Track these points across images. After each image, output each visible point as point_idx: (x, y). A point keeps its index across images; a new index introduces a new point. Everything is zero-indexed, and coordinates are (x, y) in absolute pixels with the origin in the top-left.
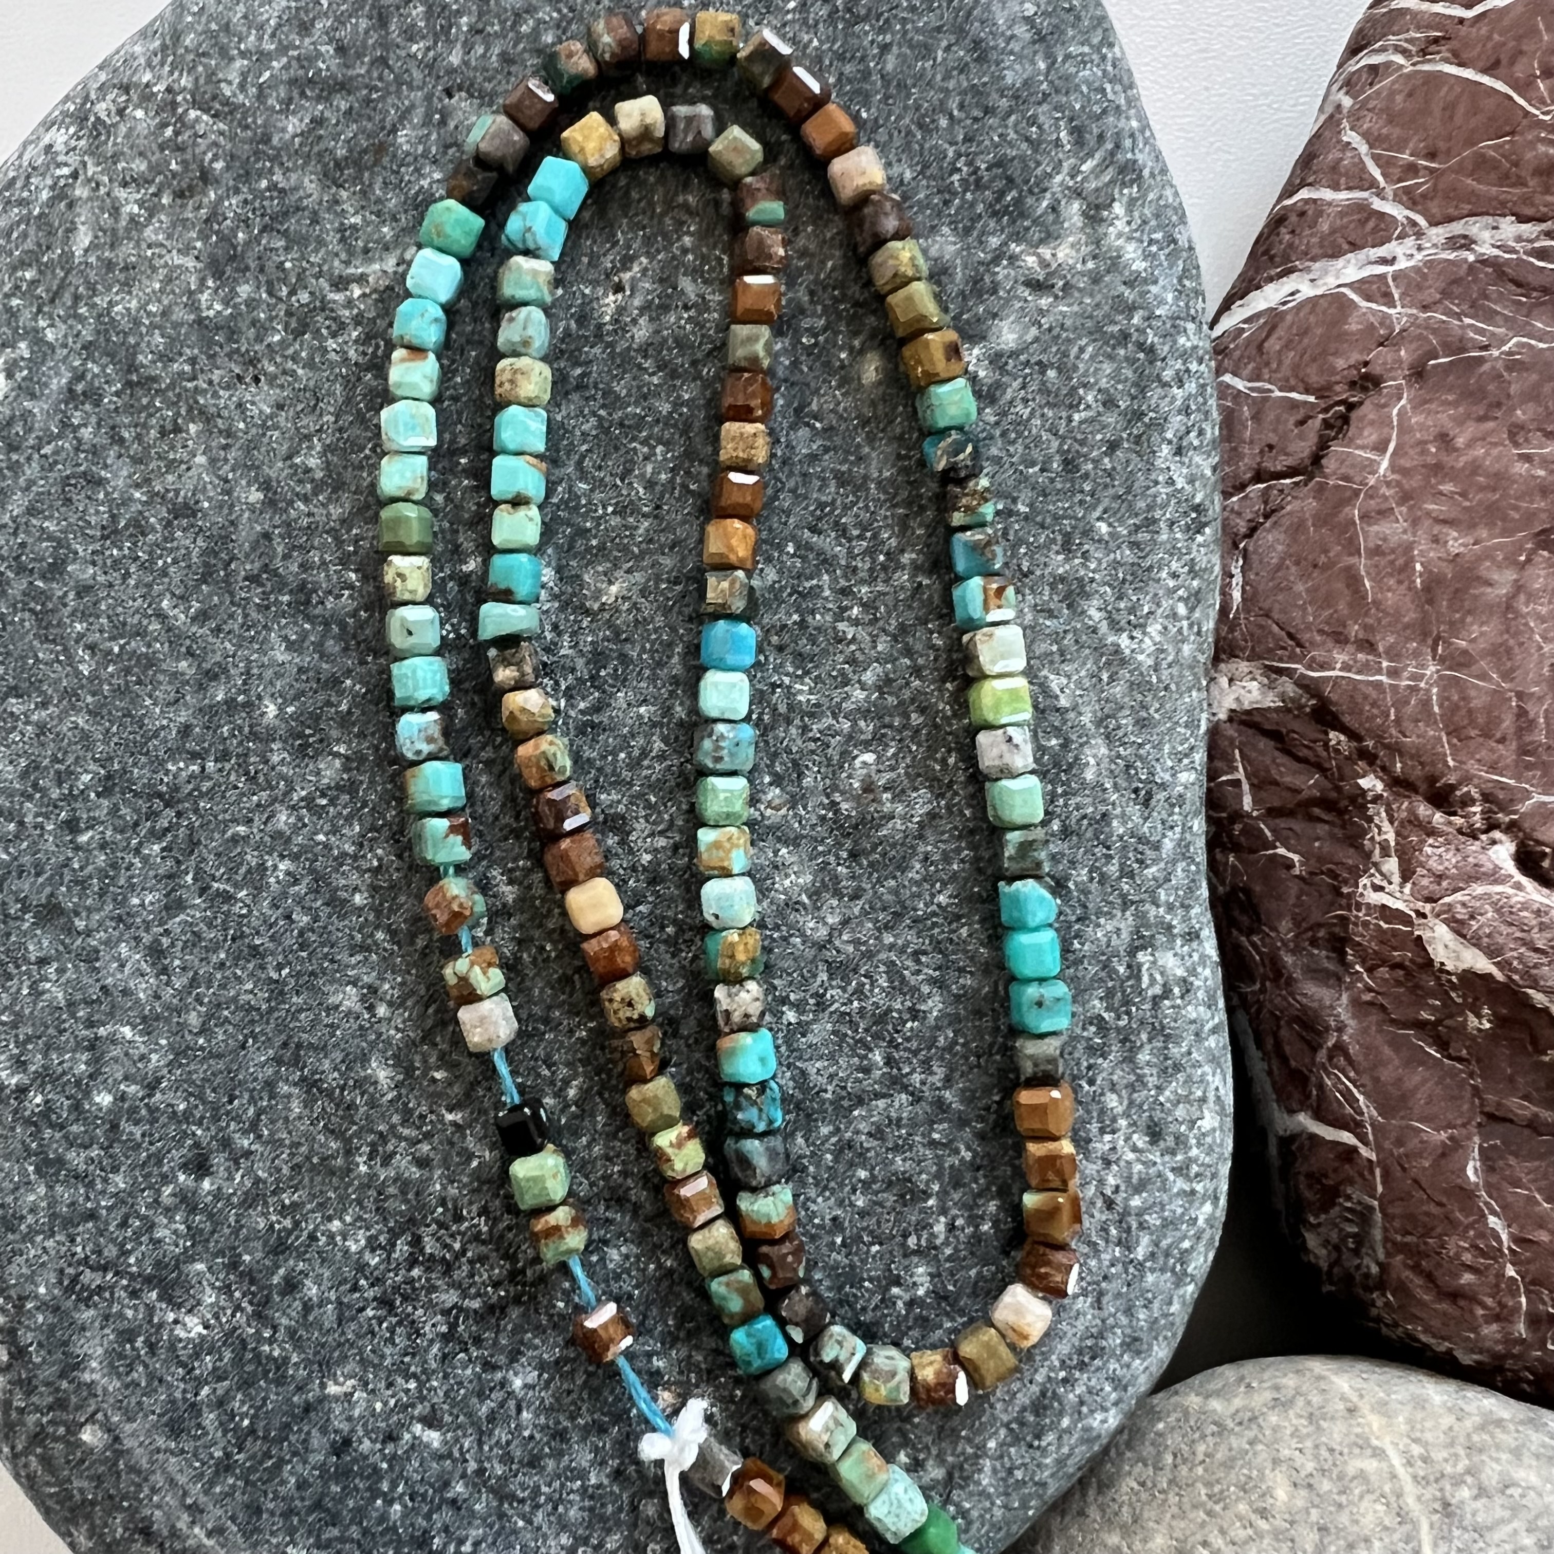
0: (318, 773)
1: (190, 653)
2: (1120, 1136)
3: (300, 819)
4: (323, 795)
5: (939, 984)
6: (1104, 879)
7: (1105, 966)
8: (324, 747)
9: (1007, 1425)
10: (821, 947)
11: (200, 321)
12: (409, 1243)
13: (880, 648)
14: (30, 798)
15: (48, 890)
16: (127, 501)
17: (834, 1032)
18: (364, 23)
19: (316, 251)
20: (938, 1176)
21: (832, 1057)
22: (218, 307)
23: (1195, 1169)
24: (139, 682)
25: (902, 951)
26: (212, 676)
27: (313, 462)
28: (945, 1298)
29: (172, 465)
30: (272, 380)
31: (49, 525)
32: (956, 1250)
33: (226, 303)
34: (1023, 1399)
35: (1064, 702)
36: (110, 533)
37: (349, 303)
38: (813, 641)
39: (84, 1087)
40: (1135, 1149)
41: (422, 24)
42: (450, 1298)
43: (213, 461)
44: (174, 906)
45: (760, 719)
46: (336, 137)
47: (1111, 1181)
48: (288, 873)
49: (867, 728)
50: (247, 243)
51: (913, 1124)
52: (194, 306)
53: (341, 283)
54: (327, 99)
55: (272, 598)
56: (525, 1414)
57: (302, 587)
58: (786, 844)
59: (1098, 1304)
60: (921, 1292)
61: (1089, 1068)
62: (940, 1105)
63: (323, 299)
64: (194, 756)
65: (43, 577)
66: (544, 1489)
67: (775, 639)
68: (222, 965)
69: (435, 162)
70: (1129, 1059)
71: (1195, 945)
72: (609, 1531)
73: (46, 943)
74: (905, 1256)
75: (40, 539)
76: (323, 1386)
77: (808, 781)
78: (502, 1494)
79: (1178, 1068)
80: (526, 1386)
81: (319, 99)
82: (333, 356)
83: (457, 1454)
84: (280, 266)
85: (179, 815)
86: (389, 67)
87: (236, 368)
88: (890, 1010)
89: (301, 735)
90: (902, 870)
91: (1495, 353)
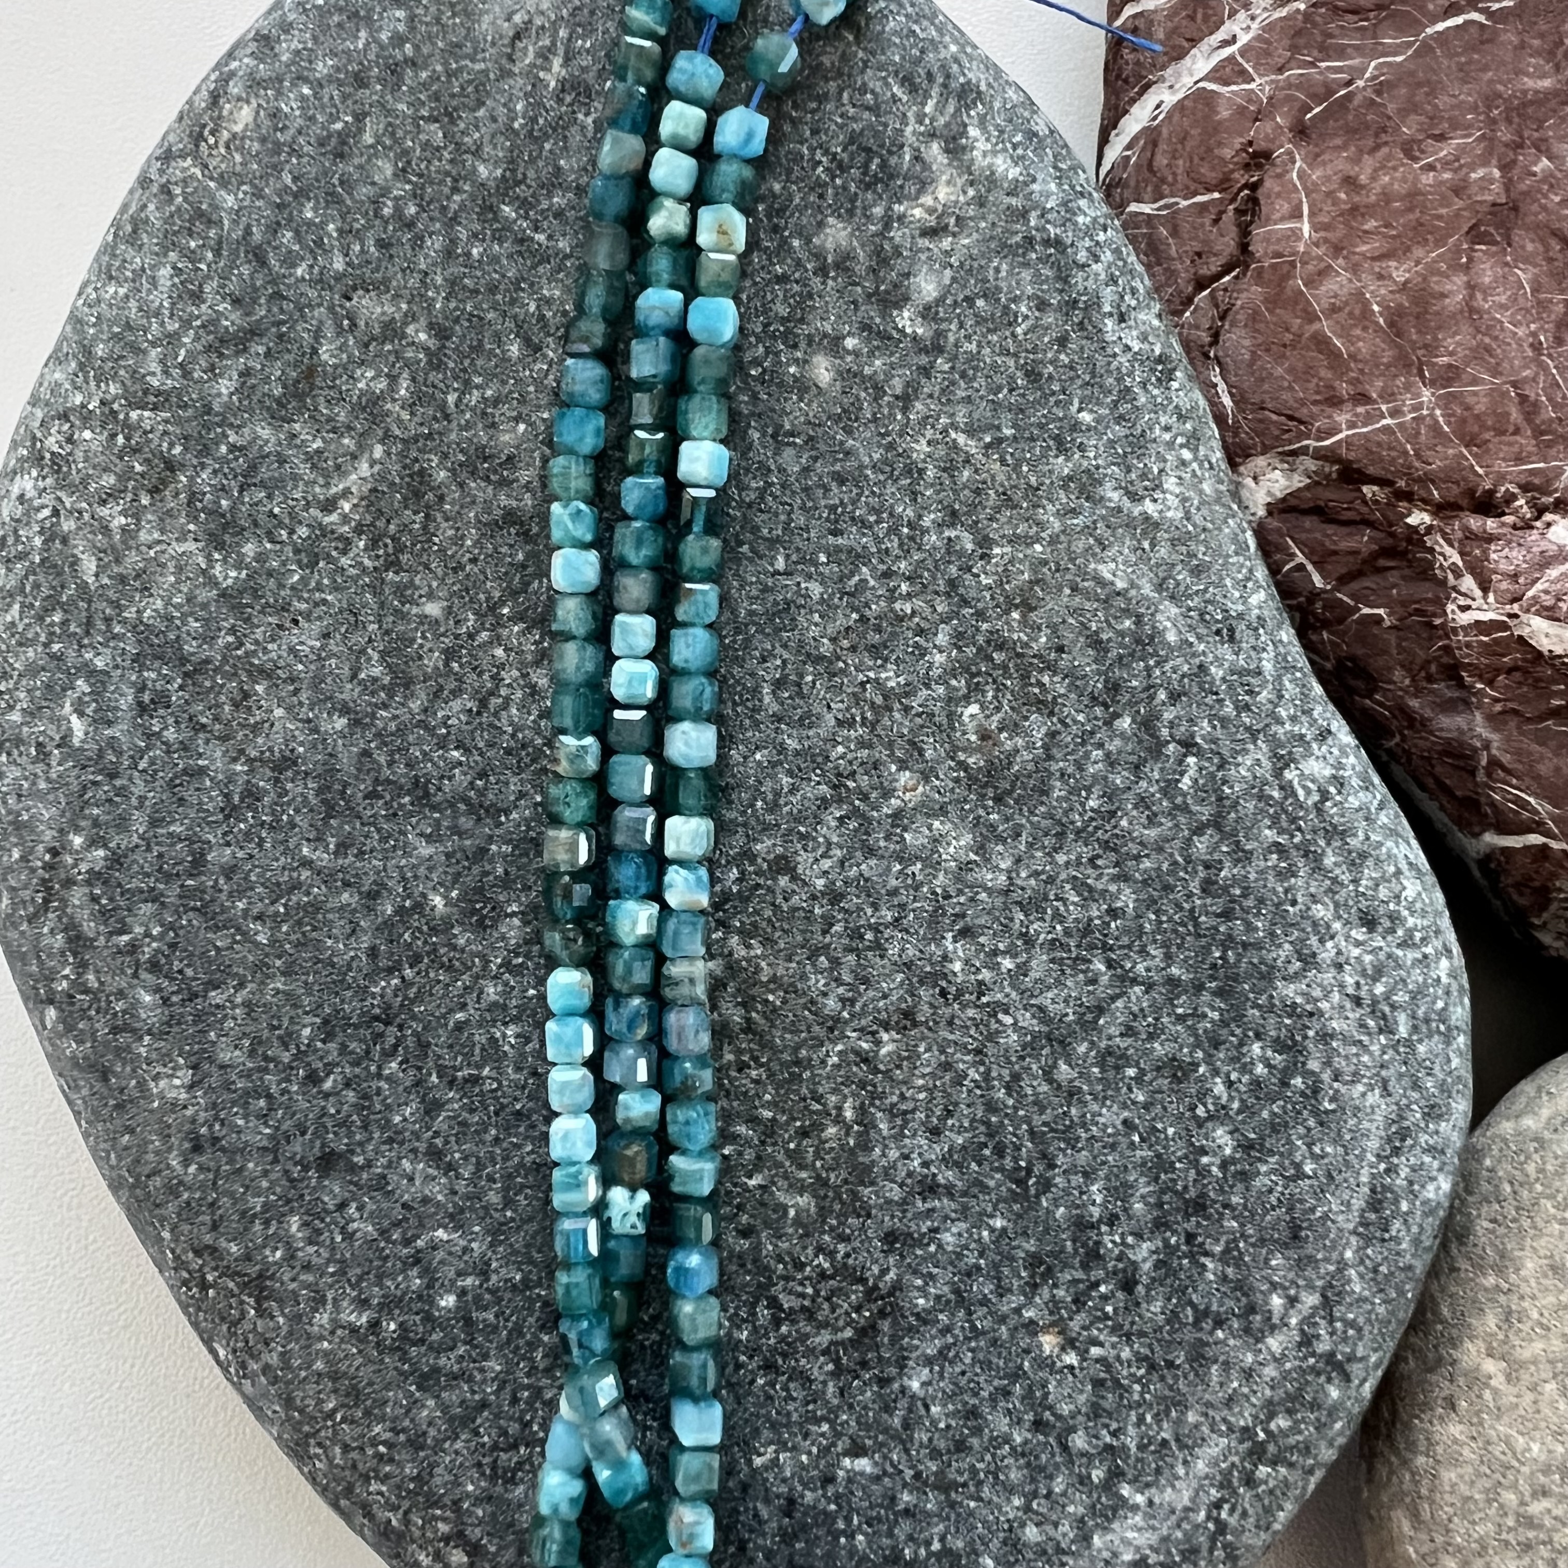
0: (503, 938)
1: (347, 884)
2: (1340, 939)
3: (506, 984)
4: (517, 955)
5: (1123, 877)
6: (1225, 721)
7: (1261, 797)
8: (499, 914)
9: (1354, 1232)
10: (1006, 892)
11: (223, 594)
12: (767, 1307)
13: (939, 609)
14: (266, 1070)
15: (318, 1143)
16: (231, 778)
17: (1052, 961)
18: (246, 270)
19: (296, 487)
20: (1198, 1045)
21: (1059, 983)
22: (233, 574)
23: (1418, 935)
24: (315, 929)
25: (1079, 863)
26: (373, 895)
27: (377, 671)
28: (1251, 1147)
29: (256, 729)
30: (308, 616)
31: (176, 828)
32: (1242, 1101)
33: (239, 568)
34: (1358, 1203)
35: (1120, 585)
36: (230, 811)
37: (345, 519)
38: (878, 630)
39: (426, 1298)
40: (1358, 944)
41: (296, 247)
42: (824, 1338)
43: (289, 709)
44: (432, 1108)
45: (864, 718)
46: (267, 380)
47: (1350, 980)
48: (517, 1036)
49: (959, 684)
50: (232, 508)
51: (1156, 1010)
52: (212, 582)
53: (329, 506)
54: (245, 350)
55: (395, 804)
56: (934, 1409)
57: (416, 783)
58: (935, 816)
59: (1386, 1092)
60: (1228, 1151)
61: (1286, 891)
62: (1173, 982)
63: (321, 526)
64: (390, 971)
65: (191, 876)
66: (980, 1466)
67: (845, 643)
68: (497, 1140)
69: (363, 362)
70: (1318, 867)
71: (1330, 741)
72: (1051, 1477)
73: (337, 1190)
74: (1200, 1126)
75: (173, 845)
76: (749, 1462)
77: (929, 754)
78: (944, 1486)
79: (1363, 856)
80: (924, 1384)
81: (238, 353)
82: (353, 572)
83: (890, 1470)
84: (271, 514)
85: (401, 1027)
86: (285, 298)
87: (273, 620)
88: (1091, 920)
89: (474, 912)
90: (1046, 793)
91: (1360, 83)
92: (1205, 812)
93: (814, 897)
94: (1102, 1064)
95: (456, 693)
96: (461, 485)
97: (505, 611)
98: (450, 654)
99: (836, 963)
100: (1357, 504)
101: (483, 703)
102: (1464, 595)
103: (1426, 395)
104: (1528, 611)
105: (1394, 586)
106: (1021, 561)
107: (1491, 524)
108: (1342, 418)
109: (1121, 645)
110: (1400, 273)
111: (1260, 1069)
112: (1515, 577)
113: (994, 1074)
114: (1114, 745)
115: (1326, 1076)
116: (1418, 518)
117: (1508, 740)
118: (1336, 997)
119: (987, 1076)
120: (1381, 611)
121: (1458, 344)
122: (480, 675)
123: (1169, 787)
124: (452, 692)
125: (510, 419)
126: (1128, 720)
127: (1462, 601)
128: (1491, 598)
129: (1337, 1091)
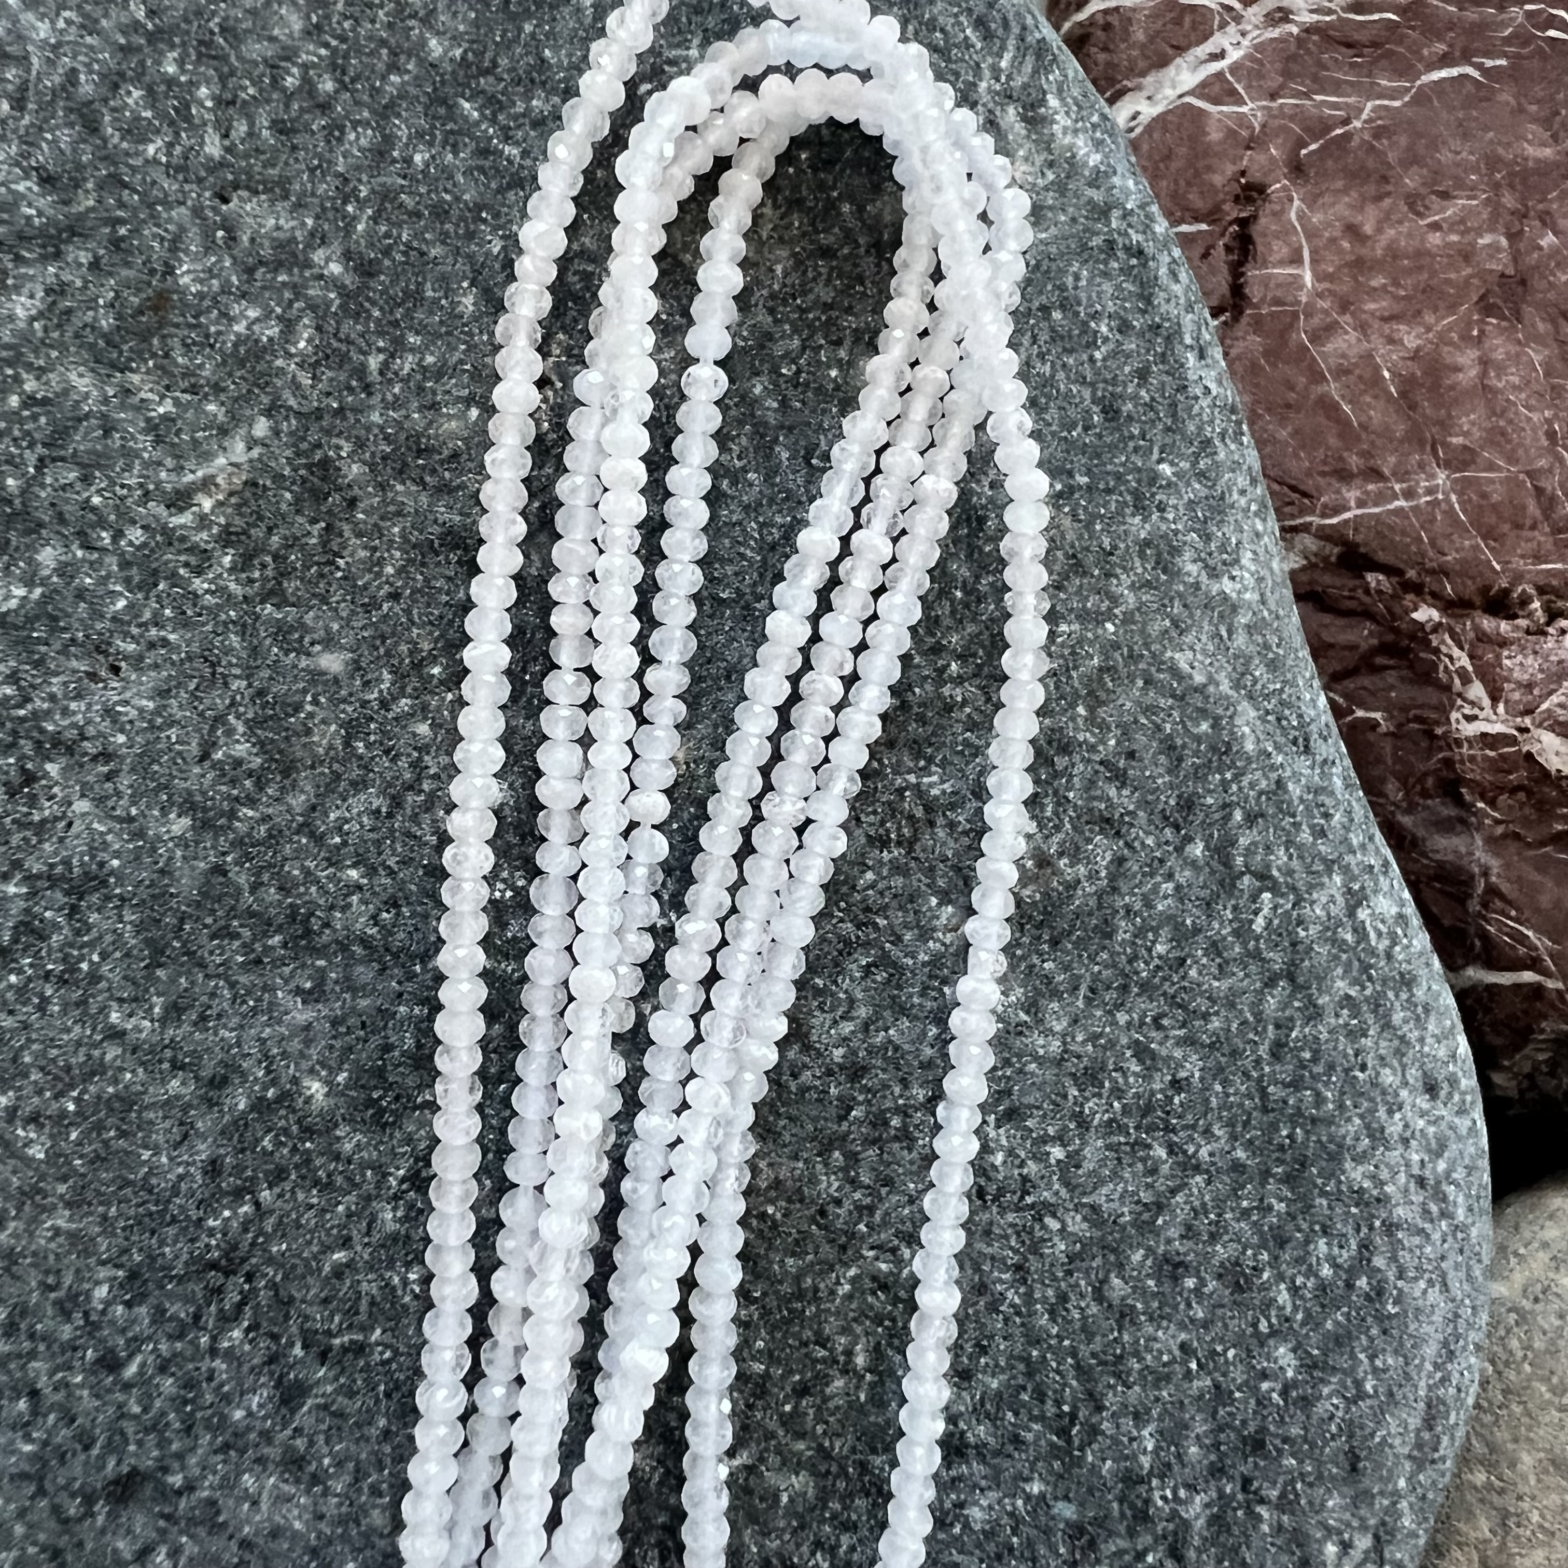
1: (177, 1066)
2: (1407, 1109)
5: (1189, 1041)
6: (1301, 849)
7: (1334, 941)
9: (1409, 1457)
10: (1059, 1062)
15: (111, 1461)
17: (1109, 1147)
18: (65, 137)
19: (128, 468)
20: (1263, 1245)
21: (1115, 1176)
22: (19, 592)
24: (123, 1135)
25: (1142, 1024)
26: (218, 1083)
27: (241, 749)
28: (1314, 1366)
29: (41, 828)
30: (137, 661)
32: (1307, 1310)
33: (29, 583)
35: (1198, 679)
37: (203, 521)
40: (1422, 1113)
41: (148, 114)
43: (100, 801)
44: (292, 1394)
46: (91, 305)
47: (1416, 1157)
50: (24, 492)
53: (180, 500)
54: (58, 255)
55: (258, 946)
57: (293, 916)
59: (1445, 1287)
60: (1290, 1373)
61: (1356, 1054)
62: (1237, 1167)
63: (166, 531)
64: (238, 1194)
69: (244, 295)
70: (1387, 1026)
73: (138, 1528)
74: (1262, 1345)
81: (44, 259)
82: (209, 600)
84: (86, 505)
86: (125, 186)
87: (83, 667)
88: (1153, 1093)
89: (371, 1103)
90: (1109, 936)
91: (1357, 124)
92: (1277, 960)
93: (830, 1073)
94: (1158, 1275)
95: (359, 785)
96: (383, 487)
97: (436, 671)
98: (352, 729)
99: (853, 1158)
100: (1360, 593)
101: (397, 802)
102: (1472, 704)
103: (1441, 477)
104: (1540, 726)
105: (1392, 687)
106: (1091, 643)
107: (1504, 626)
108: (1351, 495)
109: (1197, 754)
110: (1411, 339)
111: (1326, 1271)
112: (1529, 687)
113: (1037, 1295)
114: (1184, 876)
115: (1391, 1275)
116: (1426, 614)
117: (1507, 866)
118: (1402, 1178)
119: (1028, 1297)
120: (1377, 715)
121: (1473, 423)
122: (394, 760)
123: (1242, 931)
124: (354, 784)
125: (459, 399)
126: (1201, 845)
127: (1467, 711)
128: (1501, 708)
129: (1400, 1291)
